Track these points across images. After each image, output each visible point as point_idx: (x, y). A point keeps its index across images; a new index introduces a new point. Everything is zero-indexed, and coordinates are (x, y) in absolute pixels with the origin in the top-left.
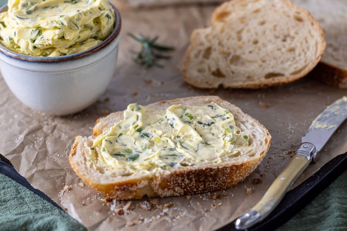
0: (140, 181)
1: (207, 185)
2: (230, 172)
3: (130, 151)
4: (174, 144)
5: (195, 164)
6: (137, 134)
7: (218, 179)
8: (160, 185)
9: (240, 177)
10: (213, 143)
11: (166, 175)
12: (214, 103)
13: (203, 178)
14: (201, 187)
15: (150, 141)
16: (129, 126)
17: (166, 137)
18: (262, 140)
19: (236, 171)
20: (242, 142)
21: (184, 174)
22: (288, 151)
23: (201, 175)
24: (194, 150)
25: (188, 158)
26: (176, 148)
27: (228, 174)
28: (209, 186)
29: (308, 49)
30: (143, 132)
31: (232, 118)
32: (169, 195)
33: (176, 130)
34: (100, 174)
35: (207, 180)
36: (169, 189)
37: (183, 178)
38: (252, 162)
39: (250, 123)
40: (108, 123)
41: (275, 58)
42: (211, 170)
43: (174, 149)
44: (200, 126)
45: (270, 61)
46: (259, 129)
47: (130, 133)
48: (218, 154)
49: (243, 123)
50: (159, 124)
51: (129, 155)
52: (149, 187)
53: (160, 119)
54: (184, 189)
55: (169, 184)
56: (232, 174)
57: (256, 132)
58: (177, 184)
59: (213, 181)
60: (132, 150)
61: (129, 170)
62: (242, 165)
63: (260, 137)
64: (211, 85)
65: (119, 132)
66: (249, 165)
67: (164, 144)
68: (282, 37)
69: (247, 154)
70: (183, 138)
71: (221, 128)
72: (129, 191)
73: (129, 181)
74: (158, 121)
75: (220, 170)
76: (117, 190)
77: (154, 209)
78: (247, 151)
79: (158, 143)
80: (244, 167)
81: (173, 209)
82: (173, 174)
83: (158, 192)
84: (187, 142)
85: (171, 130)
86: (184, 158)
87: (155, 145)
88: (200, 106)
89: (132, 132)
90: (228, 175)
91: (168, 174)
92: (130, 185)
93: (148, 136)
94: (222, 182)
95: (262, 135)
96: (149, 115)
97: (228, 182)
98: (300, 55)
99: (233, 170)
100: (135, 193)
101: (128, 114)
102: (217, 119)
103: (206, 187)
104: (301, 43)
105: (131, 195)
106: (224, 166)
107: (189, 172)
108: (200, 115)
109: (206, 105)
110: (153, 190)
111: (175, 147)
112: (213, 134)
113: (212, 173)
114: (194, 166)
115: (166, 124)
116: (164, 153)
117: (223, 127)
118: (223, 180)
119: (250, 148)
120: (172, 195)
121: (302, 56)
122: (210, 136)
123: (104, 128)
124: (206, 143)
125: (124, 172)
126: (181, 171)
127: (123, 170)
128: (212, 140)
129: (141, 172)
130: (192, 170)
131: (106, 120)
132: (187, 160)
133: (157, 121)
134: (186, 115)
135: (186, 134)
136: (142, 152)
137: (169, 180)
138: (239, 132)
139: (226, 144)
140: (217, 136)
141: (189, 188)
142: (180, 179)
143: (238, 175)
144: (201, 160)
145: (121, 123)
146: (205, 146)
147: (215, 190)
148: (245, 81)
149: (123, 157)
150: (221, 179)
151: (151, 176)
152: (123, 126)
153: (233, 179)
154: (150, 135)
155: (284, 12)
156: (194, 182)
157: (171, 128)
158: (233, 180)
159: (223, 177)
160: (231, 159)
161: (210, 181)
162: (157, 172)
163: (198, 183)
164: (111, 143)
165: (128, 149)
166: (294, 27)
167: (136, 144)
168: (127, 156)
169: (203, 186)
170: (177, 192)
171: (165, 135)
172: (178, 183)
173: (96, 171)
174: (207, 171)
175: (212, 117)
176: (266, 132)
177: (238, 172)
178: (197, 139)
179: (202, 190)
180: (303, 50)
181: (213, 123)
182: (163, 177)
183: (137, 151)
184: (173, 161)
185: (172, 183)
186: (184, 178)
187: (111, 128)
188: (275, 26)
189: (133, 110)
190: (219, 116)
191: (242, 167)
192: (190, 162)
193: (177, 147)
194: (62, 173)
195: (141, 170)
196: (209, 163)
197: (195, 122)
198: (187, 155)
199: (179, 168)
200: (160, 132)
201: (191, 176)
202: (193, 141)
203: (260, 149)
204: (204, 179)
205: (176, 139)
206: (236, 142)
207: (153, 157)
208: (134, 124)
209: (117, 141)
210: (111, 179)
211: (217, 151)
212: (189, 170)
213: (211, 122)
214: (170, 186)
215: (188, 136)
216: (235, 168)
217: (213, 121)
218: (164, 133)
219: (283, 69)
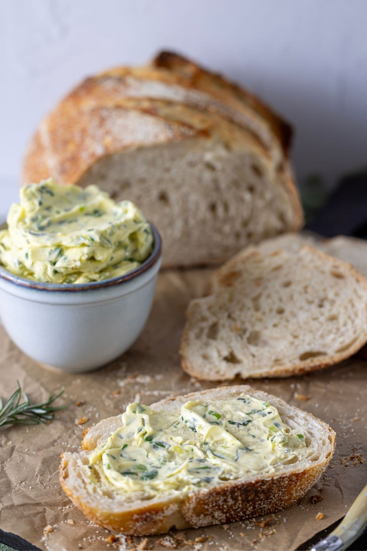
0: (167, 505)
1: (257, 506)
2: (288, 484)
3: (143, 468)
4: (202, 453)
5: (239, 476)
6: (147, 444)
7: (272, 496)
8: (194, 509)
9: (301, 491)
10: (257, 448)
11: (204, 494)
12: (245, 395)
13: (252, 496)
14: (249, 509)
15: (169, 452)
16: (134, 434)
17: (189, 444)
18: (324, 437)
19: (296, 483)
20: (298, 443)
21: (227, 490)
22: (350, 457)
23: (249, 491)
24: (233, 458)
25: (227, 470)
26: (207, 459)
27: (285, 488)
28: (260, 507)
29: (356, 315)
30: (154, 440)
31: (276, 413)
32: (205, 524)
33: (200, 435)
34: (110, 500)
35: (257, 498)
36: (206, 515)
37: (225, 498)
38: (317, 467)
39: (301, 417)
40: (101, 434)
41: (311, 331)
42: (263, 482)
43: (204, 460)
44: (232, 427)
45: (305, 335)
46: (316, 424)
47: (136, 444)
48: (268, 462)
49: (291, 418)
50: (174, 429)
51: (144, 472)
52: (180, 513)
53: (175, 422)
54: (226, 513)
55: (206, 507)
56: (290, 487)
57: (312, 429)
58: (217, 507)
59: (265, 500)
60: (146, 466)
61: (149, 492)
62: (304, 473)
63: (320, 435)
64: (223, 375)
65: (122, 443)
66: (312, 472)
67: (188, 454)
68: (317, 301)
69: (307, 458)
70: (213, 445)
71: (263, 427)
72: (153, 520)
73: (153, 505)
74: (172, 425)
75: (275, 482)
76: (137, 520)
77: (182, 547)
78: (307, 454)
79: (180, 453)
80: (306, 476)
81: (208, 545)
82: (212, 492)
83: (191, 520)
84: (220, 449)
85: (193, 435)
86: (222, 469)
87: (177, 457)
88: (226, 400)
89: (140, 442)
90: (286, 490)
91: (205, 493)
92: (153, 512)
93: (163, 446)
94: (277, 500)
95: (322, 431)
96: (157, 418)
97: (285, 499)
98: (345, 325)
99: (293, 481)
100: (160, 524)
101: (128, 418)
102: (255, 416)
103: (256, 509)
104: (346, 308)
105: (155, 527)
106: (280, 476)
107: (234, 488)
108: (228, 412)
109: (234, 398)
110: (185, 519)
111: (205, 458)
112: (254, 436)
113: (264, 487)
114: (239, 480)
115: (184, 428)
116: (192, 466)
117: (265, 425)
118: (278, 496)
119: (309, 451)
120: (209, 524)
121: (349, 325)
122: (250, 439)
123: (98, 440)
124: (247, 449)
125: (143, 495)
126: (223, 488)
127: (141, 492)
128: (255, 444)
129: (167, 493)
130: (237, 485)
131: (97, 430)
132: (226, 472)
133: (170, 424)
134: (210, 413)
135: (216, 439)
136: (160, 468)
137: (207, 501)
138: (289, 430)
139: (275, 448)
140: (259, 438)
141: (233, 512)
142: (222, 498)
143: (299, 488)
144: (246, 471)
145: (120, 431)
146: (247, 453)
147: (267, 512)
148: (272, 367)
149: (135, 476)
150: (276, 496)
151: (181, 497)
152: (123, 434)
153: (291, 494)
154: (166, 443)
155: (316, 268)
156: (240, 502)
157: (193, 432)
158: (291, 496)
159: (279, 492)
160: (286, 466)
161: (261, 500)
162: (190, 491)
163: (246, 503)
164: (114, 458)
165: (140, 465)
166: (331, 287)
167: (149, 457)
168: (140, 475)
169: (251, 507)
170: (217, 519)
171: (187, 442)
172: (219, 506)
173: (103, 497)
174: (258, 484)
175: (247, 414)
176: (327, 428)
177: (298, 483)
178: (233, 445)
179: (250, 513)
180: (349, 317)
181: (249, 421)
182: (198, 498)
183: (153, 467)
184: (207, 475)
185: (211, 506)
186: (227, 496)
187: (109, 439)
188: (306, 288)
189: (134, 412)
190: (256, 411)
191: (304, 476)
192: (231, 475)
193: (208, 457)
194: (40, 509)
195: (165, 491)
196: (258, 474)
197: (224, 422)
198: (225, 466)
199: (219, 483)
200: (179, 439)
201: (236, 494)
202: (229, 447)
203: (324, 450)
204: (254, 496)
205: (204, 446)
206: (288, 443)
207: (180, 472)
208: (140, 431)
209: (121, 456)
210: (126, 505)
211: (264, 458)
212: (234, 485)
213: (246, 420)
214: (207, 510)
215: (220, 441)
216: (294, 478)
217: (250, 419)
218: (185, 440)
219: (324, 346)
